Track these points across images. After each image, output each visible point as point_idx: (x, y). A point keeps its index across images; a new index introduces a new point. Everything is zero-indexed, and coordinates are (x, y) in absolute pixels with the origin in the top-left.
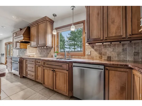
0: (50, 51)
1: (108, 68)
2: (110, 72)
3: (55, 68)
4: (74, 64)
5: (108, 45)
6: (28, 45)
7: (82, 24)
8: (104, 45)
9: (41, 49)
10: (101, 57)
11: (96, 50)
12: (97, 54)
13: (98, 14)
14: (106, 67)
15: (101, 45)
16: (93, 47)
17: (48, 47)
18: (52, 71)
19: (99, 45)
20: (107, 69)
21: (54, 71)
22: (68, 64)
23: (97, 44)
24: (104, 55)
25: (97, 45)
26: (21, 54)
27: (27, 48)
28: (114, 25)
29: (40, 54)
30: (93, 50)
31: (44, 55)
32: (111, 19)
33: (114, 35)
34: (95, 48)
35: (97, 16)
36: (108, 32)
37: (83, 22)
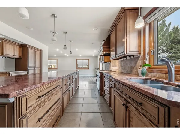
9: (124, 60)
17: (132, 57)
26: (107, 68)
27: (110, 62)
29: (122, 68)
31: (127, 70)
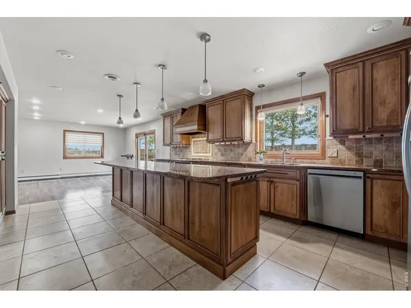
0: (246, 149)
1: (370, 175)
2: (374, 181)
3: (273, 178)
4: (309, 171)
5: (377, 139)
6: (193, 138)
7: (319, 100)
8: (366, 139)
9: (225, 145)
10: (361, 162)
11: (349, 149)
12: (350, 155)
13: (354, 89)
14: (367, 175)
15: (359, 139)
16: (342, 143)
18: (268, 181)
19: (356, 139)
20: (369, 177)
21: (272, 181)
22: (298, 171)
23: (350, 137)
24: (366, 157)
25: (351, 139)
26: (176, 154)
27: (190, 145)
28: (384, 107)
29: (222, 155)
30: (341, 147)
31: (232, 158)
32: (380, 97)
33: (385, 124)
34: (347, 144)
35: (351, 92)
36: (374, 119)
37: (321, 96)
